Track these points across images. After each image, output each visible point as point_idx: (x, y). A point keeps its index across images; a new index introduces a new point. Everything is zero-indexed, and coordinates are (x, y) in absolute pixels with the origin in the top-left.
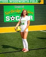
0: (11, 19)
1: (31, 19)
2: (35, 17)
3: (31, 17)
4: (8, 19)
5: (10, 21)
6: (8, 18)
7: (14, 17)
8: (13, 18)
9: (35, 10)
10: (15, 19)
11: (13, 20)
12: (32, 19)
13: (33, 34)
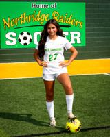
0: (20, 40)
1: (76, 40)
2: (87, 35)
3: (76, 35)
4: (11, 41)
6: (11, 36)
7: (29, 34)
8: (25, 38)
9: (87, 16)
10: (31, 40)
11: (26, 44)
13: (87, 83)
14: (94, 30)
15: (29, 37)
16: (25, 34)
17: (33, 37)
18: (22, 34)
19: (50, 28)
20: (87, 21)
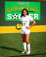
0: (13, 17)
2: (41, 16)
3: (36, 15)
4: (9, 18)
5: (12, 20)
6: (9, 15)
7: (17, 15)
8: (15, 17)
10: (17, 17)
11: (15, 19)
12: (37, 18)
13: (39, 35)
14: (44, 13)
15: (17, 16)
16: (15, 15)
17: (18, 16)
18: (14, 15)
19: (24, 12)
20: (41, 10)
